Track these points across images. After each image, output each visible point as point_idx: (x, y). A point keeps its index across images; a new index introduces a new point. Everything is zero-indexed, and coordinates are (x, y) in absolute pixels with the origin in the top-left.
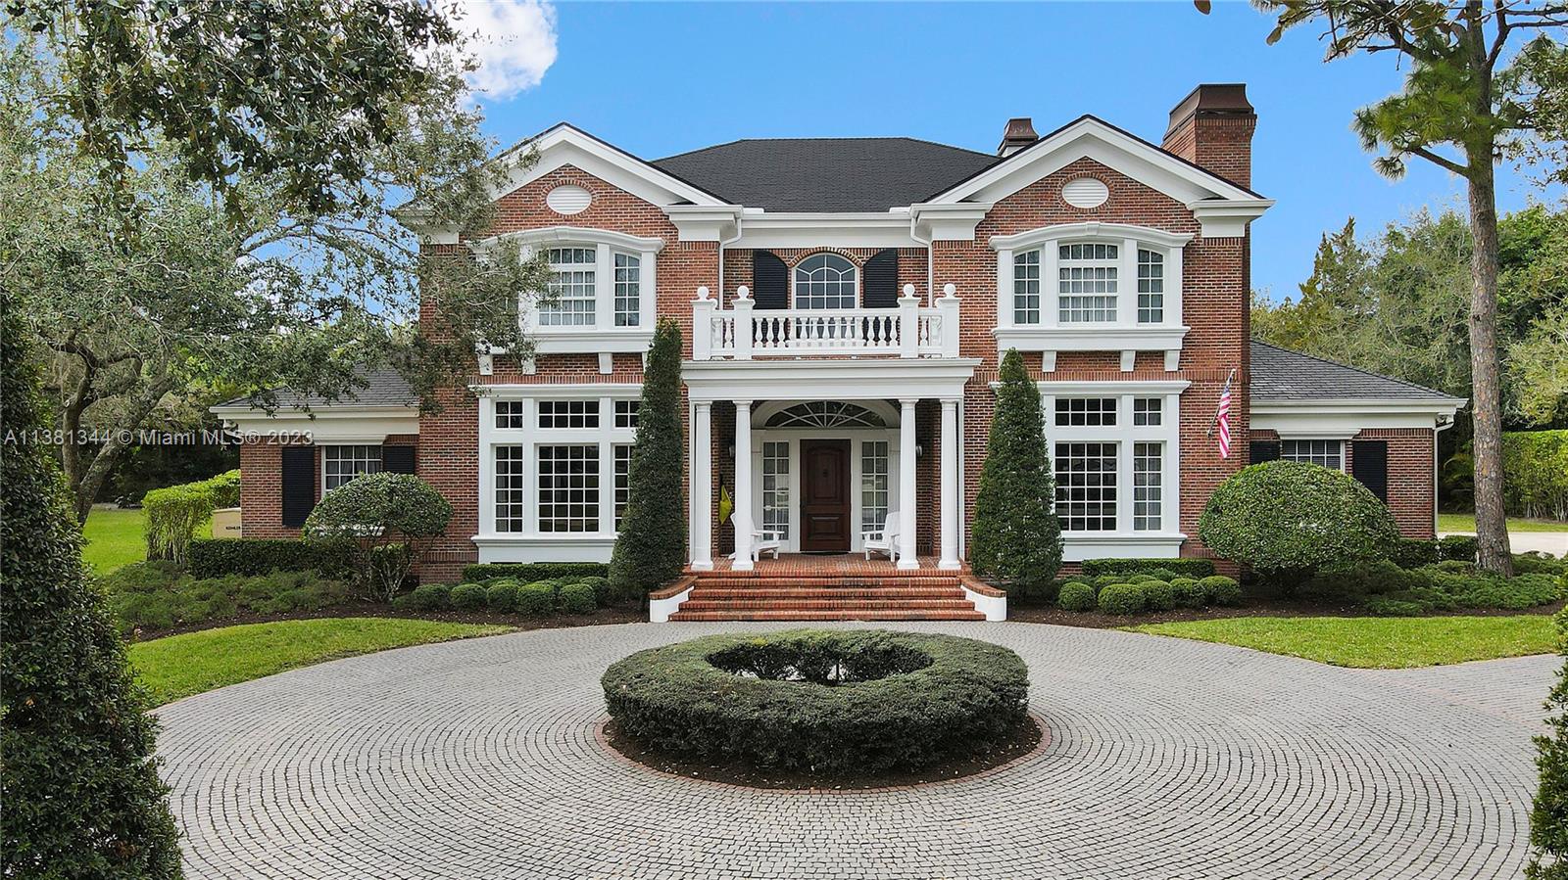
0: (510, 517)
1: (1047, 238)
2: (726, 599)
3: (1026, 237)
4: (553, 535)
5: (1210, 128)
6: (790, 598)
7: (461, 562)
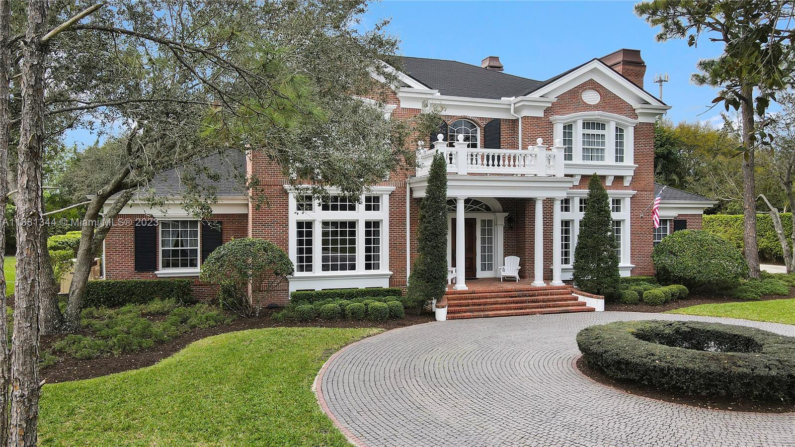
0: (306, 263)
1: (578, 118)
2: (466, 306)
3: (568, 117)
4: (330, 273)
5: (628, 70)
6: (497, 304)
7: (277, 291)
